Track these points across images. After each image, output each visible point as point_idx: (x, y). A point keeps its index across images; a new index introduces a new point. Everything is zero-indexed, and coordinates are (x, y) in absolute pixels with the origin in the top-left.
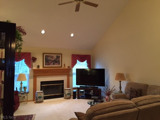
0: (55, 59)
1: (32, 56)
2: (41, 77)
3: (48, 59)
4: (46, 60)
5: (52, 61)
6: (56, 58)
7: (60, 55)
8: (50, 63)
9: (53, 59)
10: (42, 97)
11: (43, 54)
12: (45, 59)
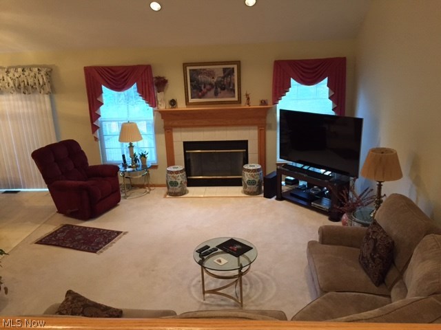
0: (220, 79)
1: (156, 74)
2: (183, 129)
3: (198, 81)
4: (194, 83)
5: (211, 84)
6: (222, 75)
7: (235, 67)
8: (206, 92)
9: (213, 78)
10: (179, 183)
11: (185, 65)
12: (191, 81)
